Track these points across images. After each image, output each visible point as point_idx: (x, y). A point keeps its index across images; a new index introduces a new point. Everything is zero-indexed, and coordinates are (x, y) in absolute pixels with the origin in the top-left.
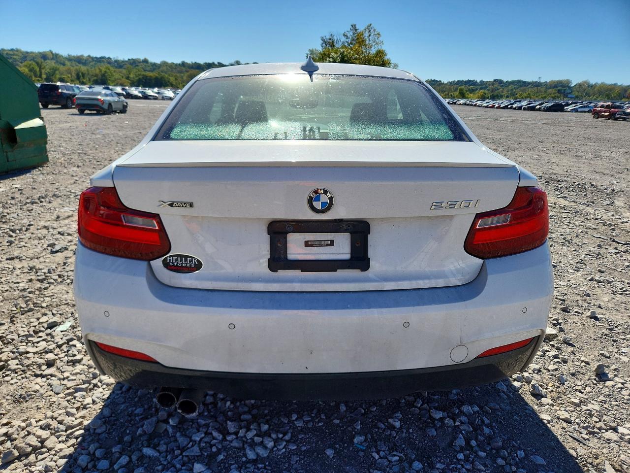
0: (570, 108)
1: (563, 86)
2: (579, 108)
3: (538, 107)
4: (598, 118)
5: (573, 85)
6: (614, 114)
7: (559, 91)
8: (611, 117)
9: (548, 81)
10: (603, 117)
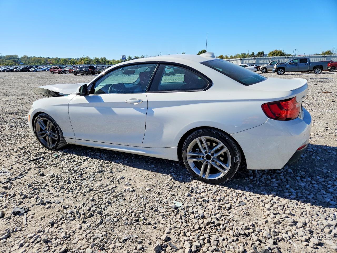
0: (32, 69)
1: (14, 58)
2: (37, 69)
3: (14, 70)
4: (54, 74)
5: (19, 58)
6: (61, 71)
7: (14, 61)
8: (60, 73)
9: (5, 56)
10: (56, 73)
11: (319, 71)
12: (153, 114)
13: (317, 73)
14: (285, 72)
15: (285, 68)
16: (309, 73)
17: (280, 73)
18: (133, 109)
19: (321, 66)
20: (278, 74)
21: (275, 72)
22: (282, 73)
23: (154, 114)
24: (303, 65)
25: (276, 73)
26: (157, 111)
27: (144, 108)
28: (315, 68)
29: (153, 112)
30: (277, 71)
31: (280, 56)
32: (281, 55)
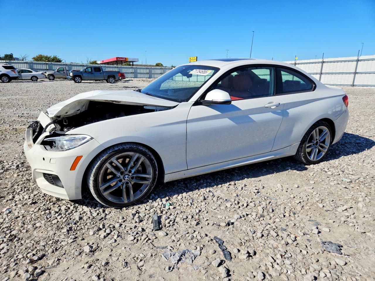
11: (113, 80)
12: (288, 115)
13: (111, 82)
14: (82, 80)
15: (82, 76)
16: (103, 82)
17: (77, 81)
18: (270, 113)
19: (113, 75)
20: (76, 82)
21: (71, 79)
22: (80, 81)
23: (290, 114)
24: (97, 74)
25: (73, 81)
26: (292, 111)
27: (280, 111)
28: (109, 77)
29: (288, 113)
30: (74, 78)
31: (56, 62)
32: (58, 62)
